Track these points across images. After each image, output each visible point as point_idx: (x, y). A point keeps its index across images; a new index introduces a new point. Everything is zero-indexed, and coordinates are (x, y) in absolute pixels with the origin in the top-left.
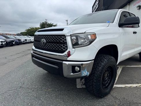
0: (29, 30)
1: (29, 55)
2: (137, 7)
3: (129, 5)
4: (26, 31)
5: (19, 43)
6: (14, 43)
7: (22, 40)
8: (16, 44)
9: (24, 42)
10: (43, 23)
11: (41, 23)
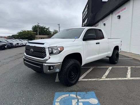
0: (21, 33)
1: (21, 59)
2: (117, 17)
3: (112, 14)
4: (18, 34)
5: (11, 47)
6: (6, 47)
7: (14, 44)
8: (8, 48)
9: (15, 46)
10: (35, 26)
11: (33, 26)
